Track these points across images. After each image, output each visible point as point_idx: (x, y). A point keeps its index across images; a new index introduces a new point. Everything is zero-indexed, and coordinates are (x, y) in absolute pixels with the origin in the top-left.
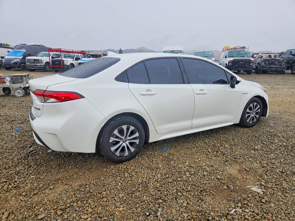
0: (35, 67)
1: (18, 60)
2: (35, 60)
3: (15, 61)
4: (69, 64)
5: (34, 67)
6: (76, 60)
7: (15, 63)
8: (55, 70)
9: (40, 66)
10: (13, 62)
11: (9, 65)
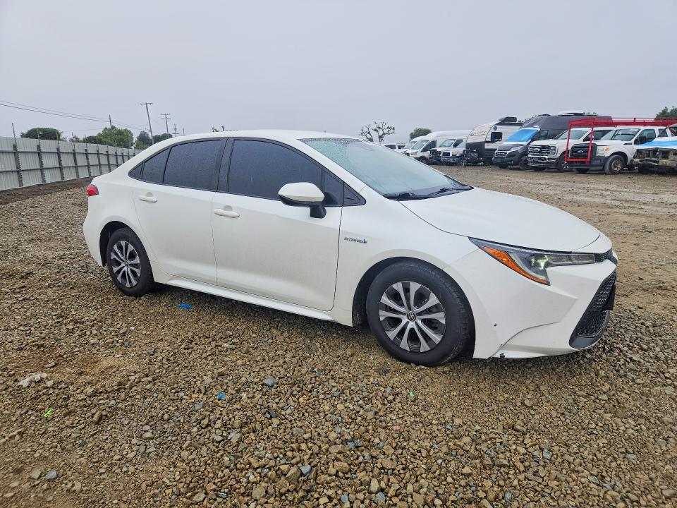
0: (541, 163)
1: (518, 149)
2: (543, 147)
3: (513, 150)
4: (607, 154)
5: (537, 162)
6: (635, 144)
7: (512, 155)
8: (577, 169)
9: (549, 159)
10: (508, 152)
11: (502, 158)
